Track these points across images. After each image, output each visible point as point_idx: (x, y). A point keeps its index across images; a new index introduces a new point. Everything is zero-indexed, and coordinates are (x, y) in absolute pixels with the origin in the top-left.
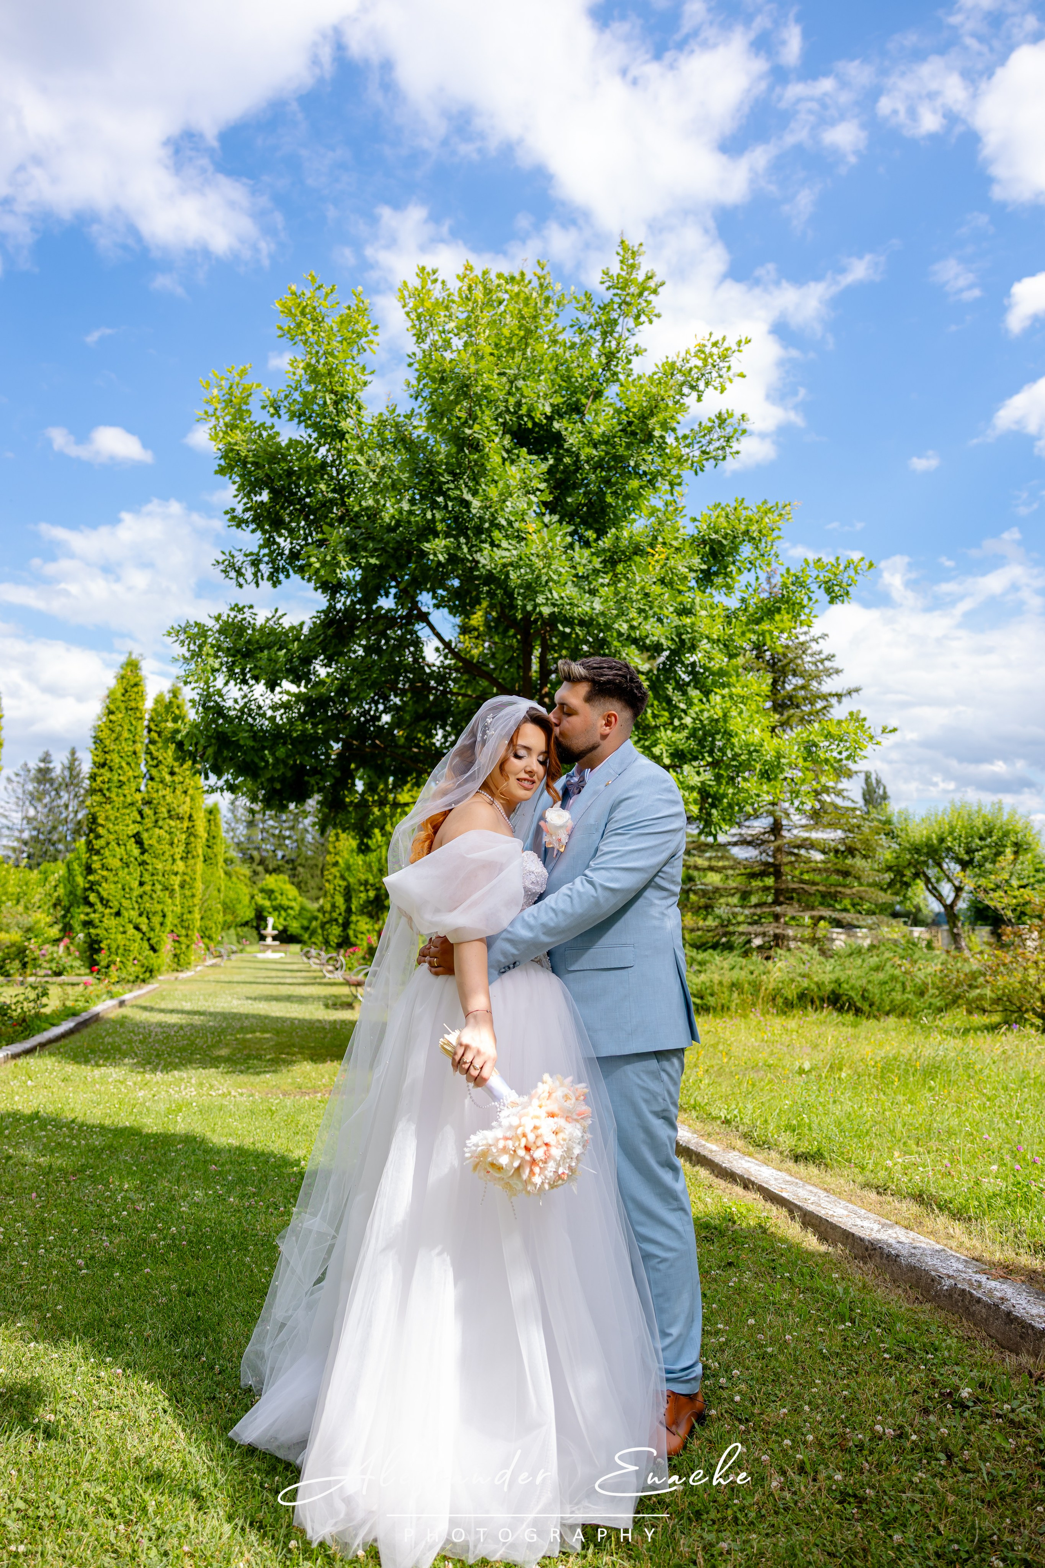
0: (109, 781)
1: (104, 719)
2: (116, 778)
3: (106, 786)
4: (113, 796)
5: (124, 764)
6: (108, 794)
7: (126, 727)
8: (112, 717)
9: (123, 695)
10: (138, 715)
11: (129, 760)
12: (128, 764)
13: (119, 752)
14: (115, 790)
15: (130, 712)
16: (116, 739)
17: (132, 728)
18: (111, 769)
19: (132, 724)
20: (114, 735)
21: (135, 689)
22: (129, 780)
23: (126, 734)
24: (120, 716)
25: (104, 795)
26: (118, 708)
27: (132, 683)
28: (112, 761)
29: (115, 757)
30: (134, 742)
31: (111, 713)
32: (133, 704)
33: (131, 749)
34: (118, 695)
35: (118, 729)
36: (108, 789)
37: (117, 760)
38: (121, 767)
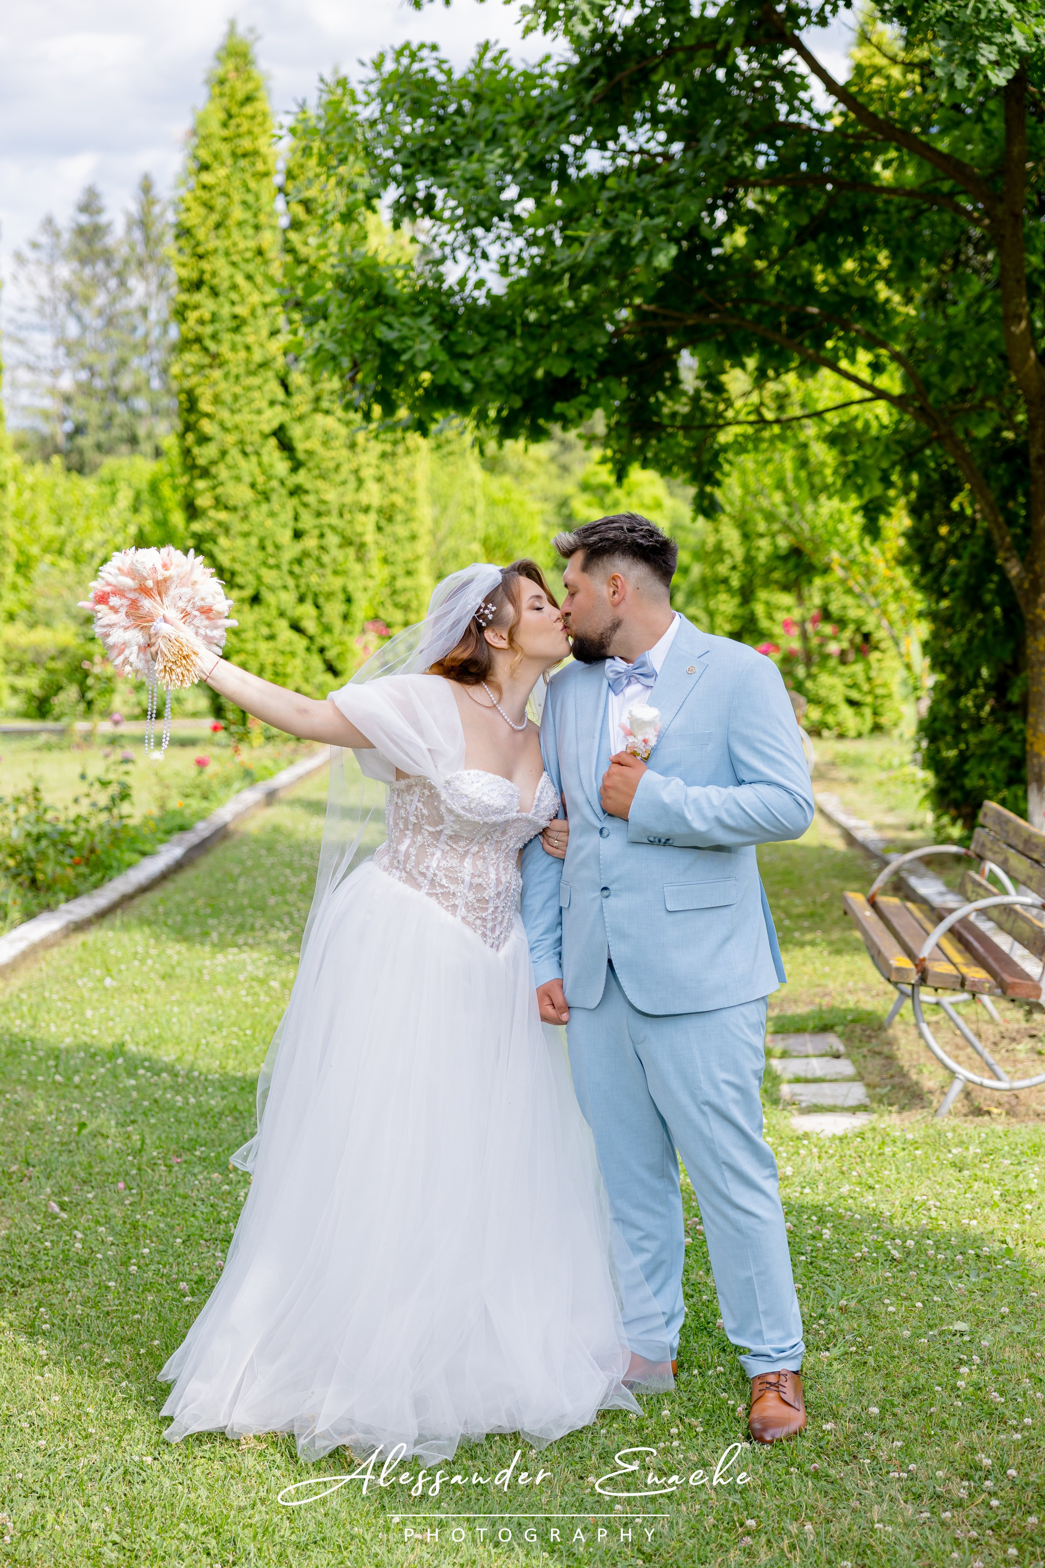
0: (214, 318)
1: (192, 181)
2: (226, 311)
3: (208, 330)
4: (224, 350)
5: (240, 280)
6: (212, 346)
7: (237, 197)
8: (207, 178)
9: (225, 125)
10: (260, 167)
11: (250, 268)
12: (249, 277)
13: (227, 254)
14: (226, 337)
15: (243, 163)
16: (218, 226)
17: (250, 198)
18: (215, 293)
19: (248, 190)
20: (215, 217)
21: (248, 110)
22: (253, 313)
23: (238, 213)
24: (222, 172)
25: (206, 350)
26: (216, 156)
27: (240, 95)
28: (214, 274)
29: (220, 264)
30: (257, 228)
31: (205, 167)
32: (246, 144)
33: (252, 244)
34: (214, 127)
35: (220, 202)
36: (214, 337)
37: (225, 271)
38: (234, 287)
